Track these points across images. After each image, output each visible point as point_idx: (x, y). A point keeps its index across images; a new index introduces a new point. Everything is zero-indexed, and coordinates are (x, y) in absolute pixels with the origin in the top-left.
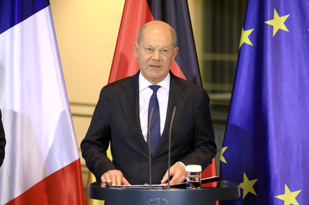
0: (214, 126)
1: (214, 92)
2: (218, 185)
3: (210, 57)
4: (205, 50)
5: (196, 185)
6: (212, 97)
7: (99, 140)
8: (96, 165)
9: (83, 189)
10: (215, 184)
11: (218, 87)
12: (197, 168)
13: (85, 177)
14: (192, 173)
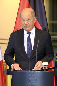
0: (53, 48)
1: (53, 35)
2: (55, 70)
3: (52, 22)
4: (50, 20)
5: (47, 70)
6: (52, 37)
7: (10, 53)
8: (9, 62)
9: (4, 71)
10: (53, 70)
11: (55, 33)
12: (47, 64)
13: (5, 67)
14: (45, 66)
